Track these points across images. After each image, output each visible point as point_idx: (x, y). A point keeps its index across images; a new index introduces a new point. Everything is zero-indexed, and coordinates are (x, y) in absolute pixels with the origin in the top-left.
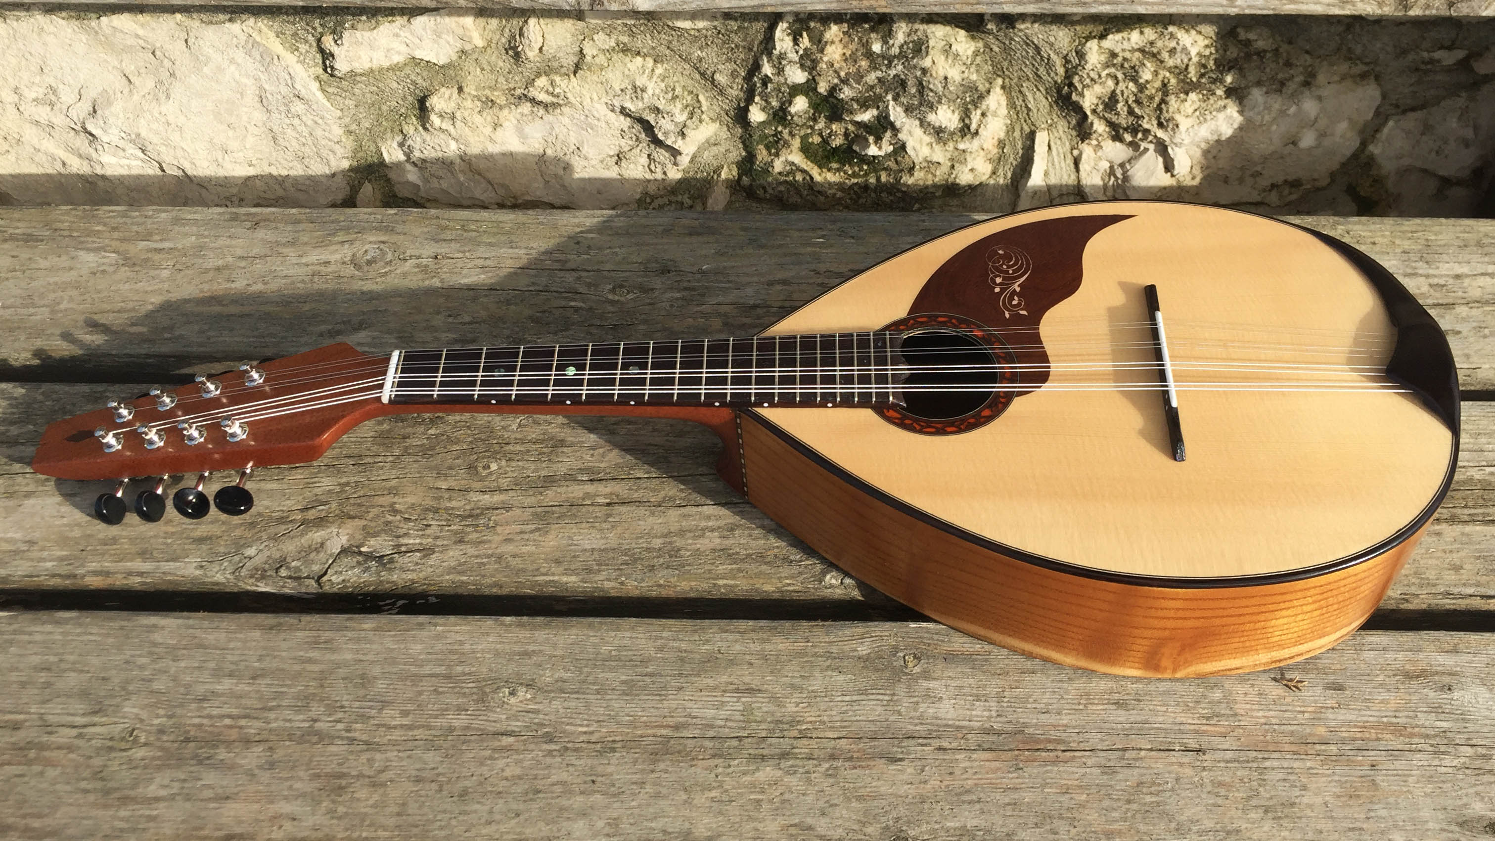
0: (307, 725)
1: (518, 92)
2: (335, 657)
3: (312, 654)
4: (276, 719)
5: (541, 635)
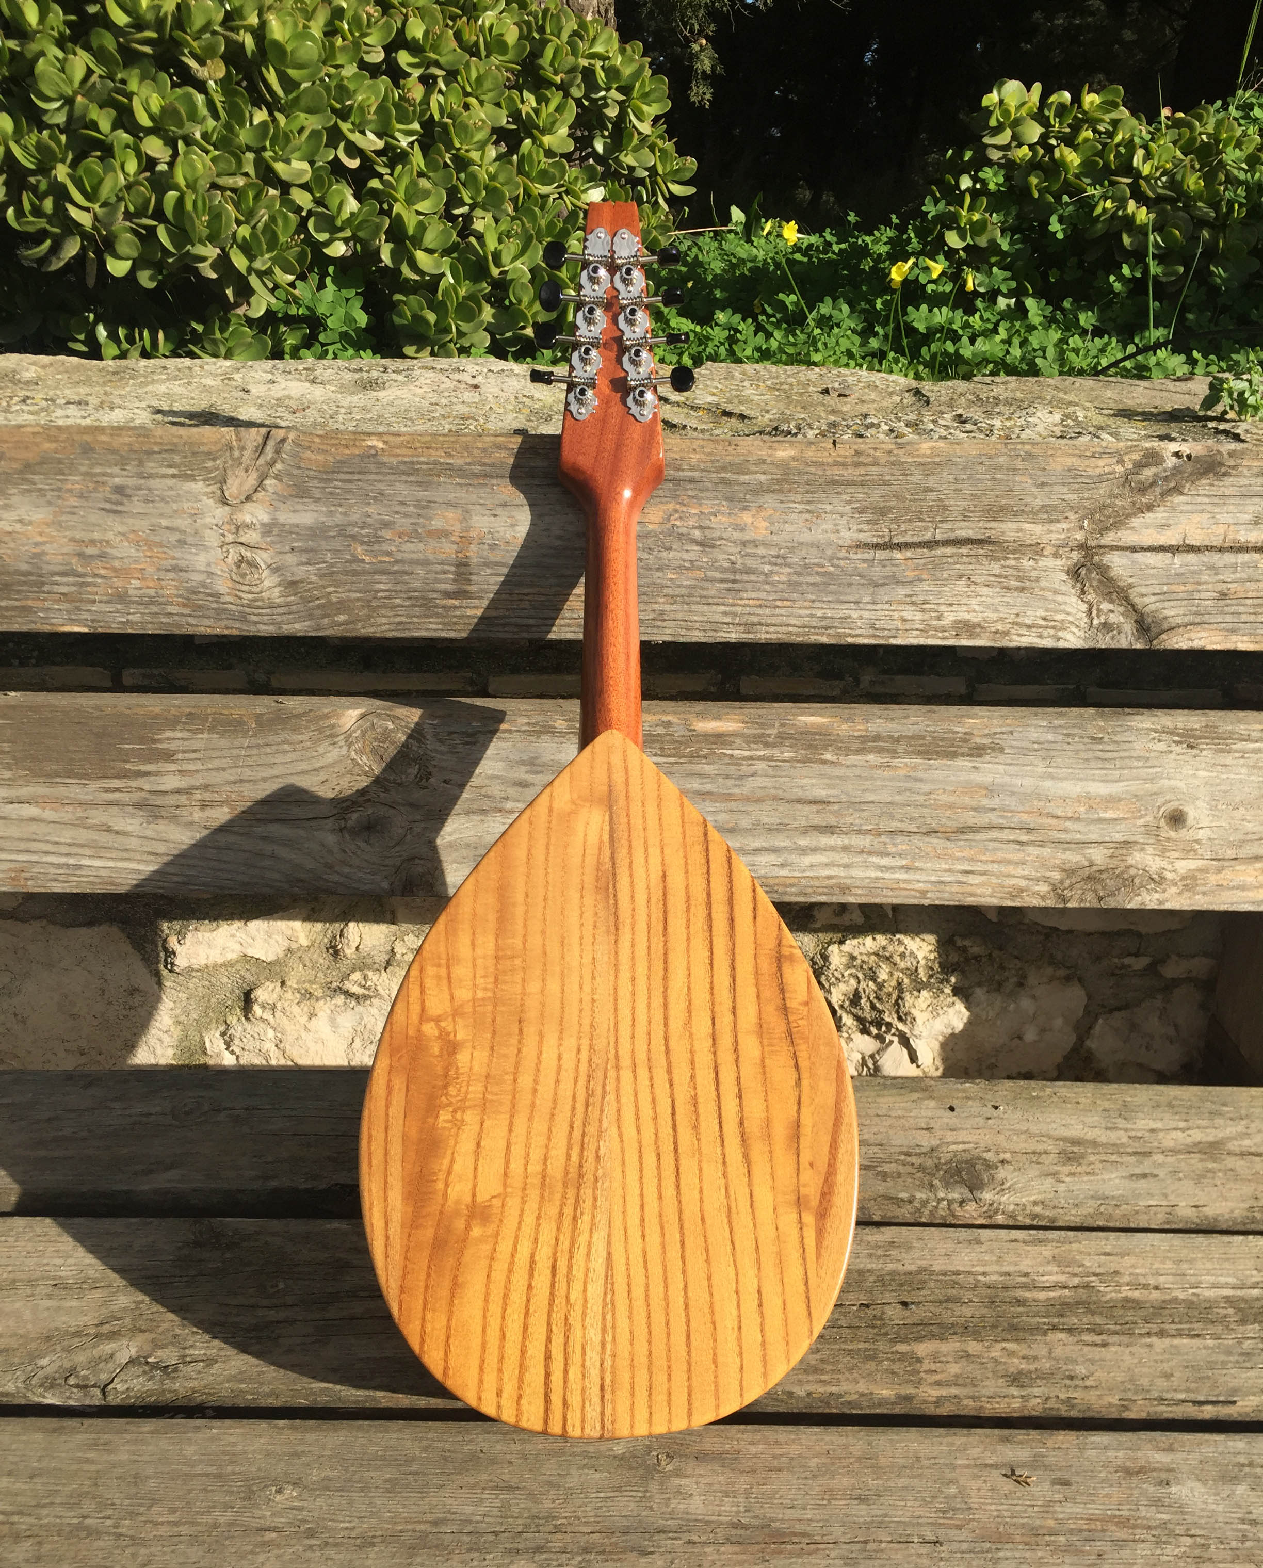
0: (76, 1521)
1: (334, 985)
2: (112, 1457)
3: (91, 1455)
4: (48, 1516)
5: (310, 1437)
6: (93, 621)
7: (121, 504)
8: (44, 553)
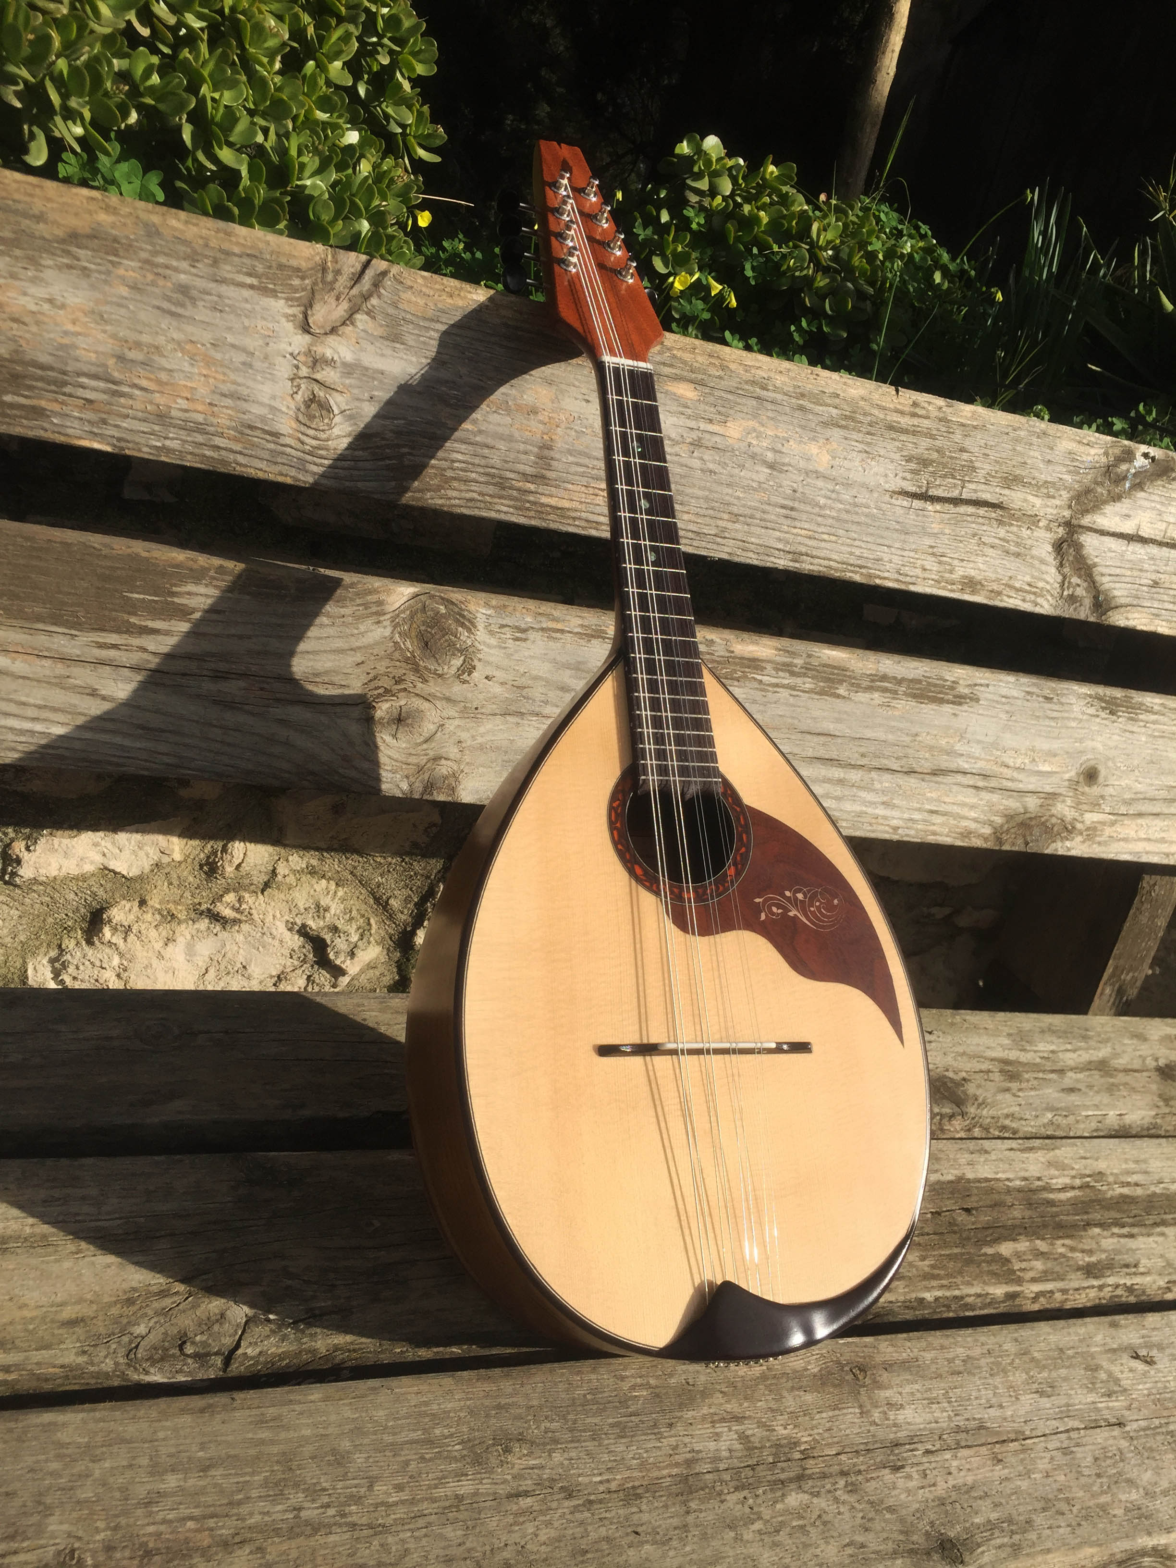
0: (290, 1515)
1: (204, 907)
2: (292, 1434)
3: (265, 1434)
4: (251, 1514)
5: (507, 1386)
6: (119, 440)
7: (183, 305)
8: (74, 346)
